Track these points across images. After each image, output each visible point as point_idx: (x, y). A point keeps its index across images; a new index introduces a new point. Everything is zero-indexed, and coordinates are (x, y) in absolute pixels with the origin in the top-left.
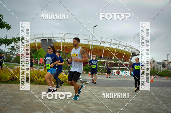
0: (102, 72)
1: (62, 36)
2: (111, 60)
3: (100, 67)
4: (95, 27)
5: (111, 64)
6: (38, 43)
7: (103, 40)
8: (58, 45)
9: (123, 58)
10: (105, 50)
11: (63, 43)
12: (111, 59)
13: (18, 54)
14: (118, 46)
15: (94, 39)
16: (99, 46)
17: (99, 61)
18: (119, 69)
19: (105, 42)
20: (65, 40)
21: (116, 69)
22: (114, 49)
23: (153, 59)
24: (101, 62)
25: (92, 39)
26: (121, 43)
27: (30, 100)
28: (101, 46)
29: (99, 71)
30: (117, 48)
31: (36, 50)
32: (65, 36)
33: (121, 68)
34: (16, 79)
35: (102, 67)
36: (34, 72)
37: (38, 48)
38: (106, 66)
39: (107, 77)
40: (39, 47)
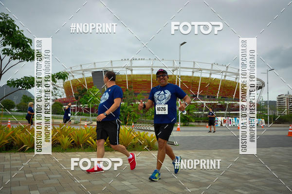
0: (198, 122)
1: (128, 64)
2: (214, 100)
3: (194, 114)
4: (182, 44)
5: (215, 107)
6: (88, 79)
7: (198, 66)
8: (121, 80)
9: (234, 96)
10: (201, 83)
11: (129, 76)
12: (214, 98)
13: (56, 99)
14: (224, 74)
15: (182, 66)
16: (190, 77)
17: (193, 103)
18: (229, 115)
19: (201, 70)
20: (132, 70)
21: (222, 115)
22: (218, 80)
23: (288, 93)
24: (196, 105)
25: (178, 66)
26: (229, 70)
27: (87, 180)
28: (195, 77)
29: (194, 121)
30: (223, 78)
31: (86, 90)
32: (131, 64)
33: (231, 112)
34: (59, 144)
35: (198, 114)
36: (86, 131)
37: (88, 87)
38: (205, 111)
39: (210, 132)
40: (90, 86)
